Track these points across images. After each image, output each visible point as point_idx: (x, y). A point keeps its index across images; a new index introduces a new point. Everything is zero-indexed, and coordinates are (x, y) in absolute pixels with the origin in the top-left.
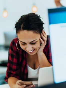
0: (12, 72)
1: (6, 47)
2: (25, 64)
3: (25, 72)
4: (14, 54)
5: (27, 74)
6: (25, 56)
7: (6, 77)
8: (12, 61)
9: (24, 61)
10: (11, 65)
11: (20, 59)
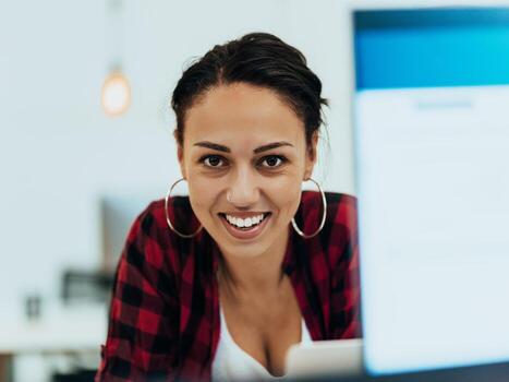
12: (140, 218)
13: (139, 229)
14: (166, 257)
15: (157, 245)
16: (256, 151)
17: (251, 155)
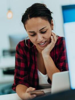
0: (20, 78)
1: (12, 53)
2: (34, 69)
3: (36, 78)
4: (21, 58)
5: (38, 80)
6: (33, 59)
7: (14, 84)
8: (19, 66)
9: (33, 65)
10: (19, 70)
11: (29, 63)
12: (18, 45)
13: (18, 47)
14: (24, 52)
15: (22, 50)
16: (40, 31)
17: (39, 31)
